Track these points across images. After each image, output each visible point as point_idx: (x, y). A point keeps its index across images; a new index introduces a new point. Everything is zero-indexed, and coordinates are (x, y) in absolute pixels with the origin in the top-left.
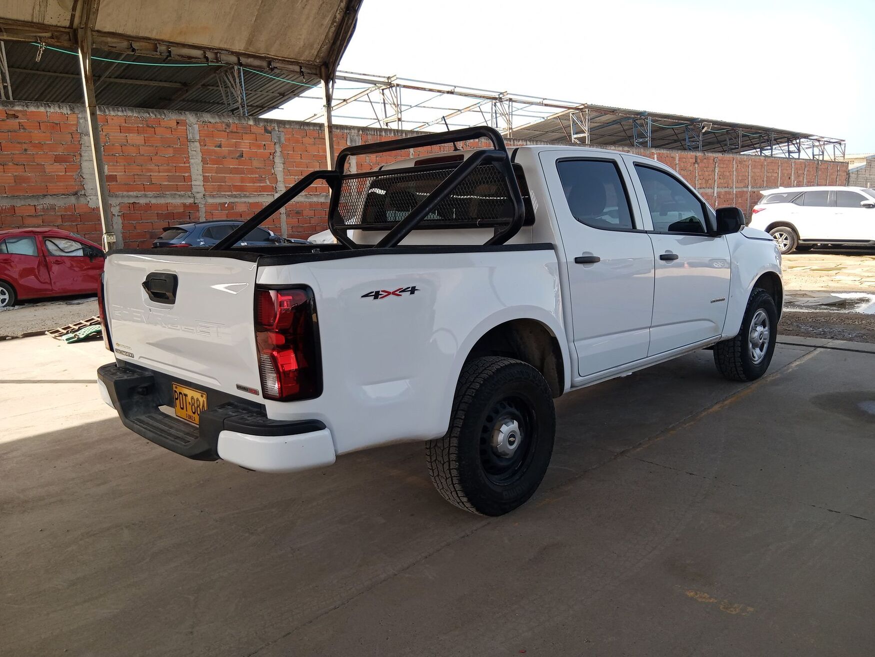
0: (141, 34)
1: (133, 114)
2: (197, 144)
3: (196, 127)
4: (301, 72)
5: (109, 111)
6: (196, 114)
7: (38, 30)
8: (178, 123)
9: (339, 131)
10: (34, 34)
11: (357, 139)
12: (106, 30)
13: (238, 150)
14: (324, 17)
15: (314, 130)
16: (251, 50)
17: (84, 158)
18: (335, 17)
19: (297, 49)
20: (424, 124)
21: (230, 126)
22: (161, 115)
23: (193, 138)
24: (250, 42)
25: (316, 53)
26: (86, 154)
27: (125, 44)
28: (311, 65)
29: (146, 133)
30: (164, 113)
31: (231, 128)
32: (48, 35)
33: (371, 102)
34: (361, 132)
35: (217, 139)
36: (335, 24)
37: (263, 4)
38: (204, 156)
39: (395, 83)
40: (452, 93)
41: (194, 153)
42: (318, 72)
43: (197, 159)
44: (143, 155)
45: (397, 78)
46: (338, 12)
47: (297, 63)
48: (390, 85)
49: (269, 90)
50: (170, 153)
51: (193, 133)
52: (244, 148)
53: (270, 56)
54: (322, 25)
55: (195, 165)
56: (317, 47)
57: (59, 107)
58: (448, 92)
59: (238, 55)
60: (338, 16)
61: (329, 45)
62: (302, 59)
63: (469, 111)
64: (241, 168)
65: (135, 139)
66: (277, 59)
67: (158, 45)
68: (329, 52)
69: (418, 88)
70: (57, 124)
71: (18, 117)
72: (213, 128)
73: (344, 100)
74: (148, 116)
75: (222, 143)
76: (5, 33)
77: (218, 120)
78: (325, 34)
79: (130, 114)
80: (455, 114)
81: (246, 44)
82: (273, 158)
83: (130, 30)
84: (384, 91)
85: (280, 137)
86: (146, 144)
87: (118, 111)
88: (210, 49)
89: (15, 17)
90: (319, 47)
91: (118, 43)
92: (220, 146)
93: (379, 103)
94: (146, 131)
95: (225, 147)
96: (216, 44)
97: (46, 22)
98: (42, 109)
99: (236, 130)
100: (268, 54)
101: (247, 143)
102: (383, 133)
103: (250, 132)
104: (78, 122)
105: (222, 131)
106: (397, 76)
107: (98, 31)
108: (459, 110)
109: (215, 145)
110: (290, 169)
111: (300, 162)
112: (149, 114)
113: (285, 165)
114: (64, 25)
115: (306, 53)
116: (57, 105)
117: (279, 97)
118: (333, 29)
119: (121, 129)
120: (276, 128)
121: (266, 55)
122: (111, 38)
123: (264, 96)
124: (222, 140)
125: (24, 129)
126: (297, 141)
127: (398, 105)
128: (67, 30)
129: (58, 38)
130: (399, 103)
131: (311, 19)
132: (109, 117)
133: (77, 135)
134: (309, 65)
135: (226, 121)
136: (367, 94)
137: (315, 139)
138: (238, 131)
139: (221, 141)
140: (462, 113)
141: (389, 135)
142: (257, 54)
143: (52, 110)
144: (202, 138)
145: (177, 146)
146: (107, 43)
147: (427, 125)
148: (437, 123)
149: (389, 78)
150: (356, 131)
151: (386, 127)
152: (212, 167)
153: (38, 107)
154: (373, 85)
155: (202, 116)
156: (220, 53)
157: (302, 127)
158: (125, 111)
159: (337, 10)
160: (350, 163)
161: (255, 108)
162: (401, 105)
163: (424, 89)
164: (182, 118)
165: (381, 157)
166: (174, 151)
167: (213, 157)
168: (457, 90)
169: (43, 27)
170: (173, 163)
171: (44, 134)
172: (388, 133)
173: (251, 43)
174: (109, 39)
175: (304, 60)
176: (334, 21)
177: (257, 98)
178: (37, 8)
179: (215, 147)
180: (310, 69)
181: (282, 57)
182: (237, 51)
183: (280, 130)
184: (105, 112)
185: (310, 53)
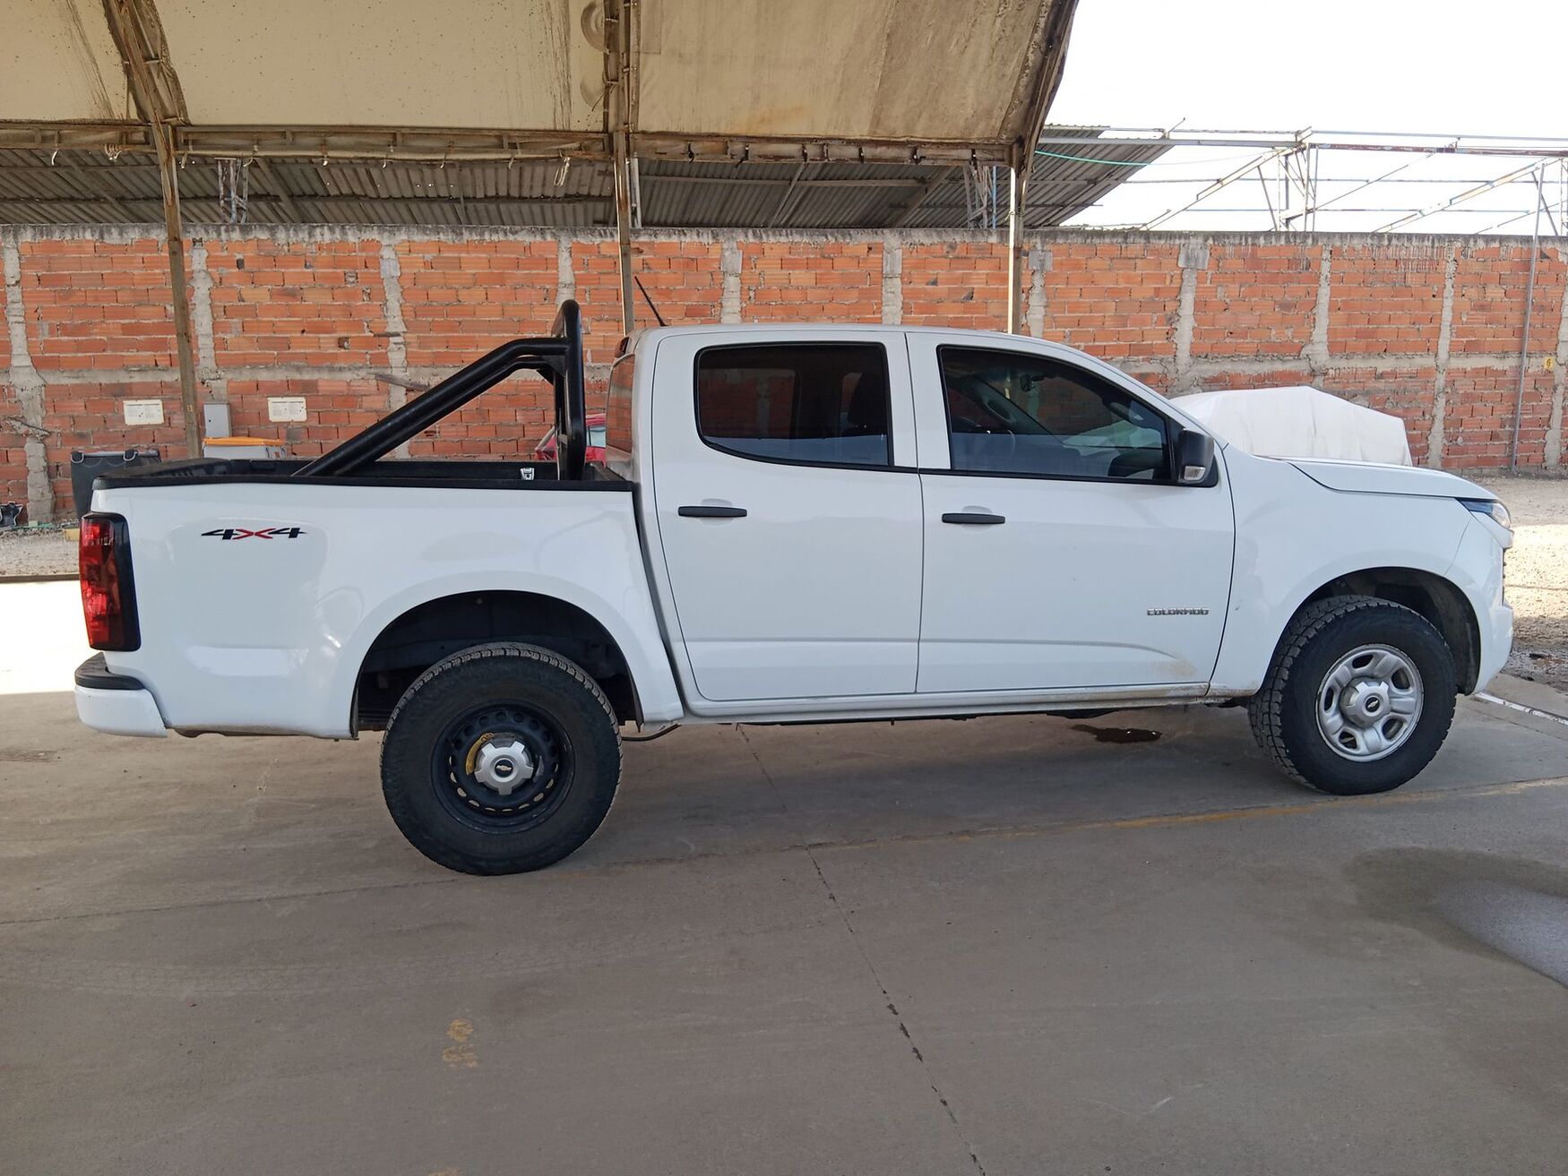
0: (705, 130)
1: (801, 239)
2: (897, 281)
3: (899, 253)
4: (974, 159)
5: (768, 236)
6: (901, 233)
7: (562, 140)
8: (870, 249)
9: (1163, 242)
10: (557, 147)
11: (1200, 255)
12: (654, 129)
13: (965, 288)
14: (1004, 62)
15: (1112, 243)
16: (881, 134)
17: (726, 310)
18: (1026, 59)
19: (961, 123)
20: (1414, 213)
21: (956, 248)
22: (844, 239)
23: (892, 271)
24: (876, 121)
25: (998, 125)
26: (729, 304)
27: (682, 146)
28: (993, 144)
29: (820, 268)
30: (850, 235)
31: (957, 251)
32: (575, 145)
33: (1263, 180)
34: (1210, 242)
35: (931, 272)
36: (1027, 71)
37: (889, 56)
38: (907, 301)
39: (1307, 142)
40: (1450, 150)
41: (892, 295)
42: (1006, 156)
43: (894, 305)
44: (811, 303)
45: (1313, 132)
46: (1031, 50)
47: (966, 145)
48: (1299, 147)
49: (1068, 177)
50: (853, 297)
51: (893, 265)
52: (976, 283)
53: (916, 139)
54: (1003, 75)
55: (889, 315)
56: (999, 115)
57: (698, 235)
58: (1440, 150)
59: (859, 143)
60: (1031, 57)
61: (1022, 109)
62: (974, 137)
63: (1511, 182)
64: (967, 318)
65: (802, 277)
66: (929, 143)
67: (729, 144)
68: (1025, 119)
69: (1365, 148)
70: (692, 259)
71: (642, 252)
72: (926, 252)
73: (1218, 181)
74: (825, 240)
75: (940, 277)
76: (519, 150)
77: (936, 239)
78: (1012, 91)
79: (797, 238)
80: (1481, 189)
81: (871, 124)
82: (1028, 298)
83: (688, 127)
84: (1289, 157)
85: (1044, 260)
86: (818, 285)
87: (781, 235)
88: (811, 140)
89: (533, 126)
90: (1004, 113)
91: (671, 146)
92: (935, 283)
93: (1275, 180)
94: (820, 264)
95: (942, 284)
96: (821, 131)
97: (572, 129)
98: (675, 239)
99: (964, 254)
100: (912, 137)
101: (983, 274)
102: (1262, 241)
103: (989, 256)
104: (722, 255)
105: (942, 257)
106: (1313, 129)
107: (644, 133)
108: (1487, 182)
109: (927, 281)
110: (1055, 315)
111: (1077, 302)
112: (827, 237)
113: (1048, 309)
114: (595, 129)
115: (982, 126)
116: (695, 232)
117: (1087, 186)
118: (1025, 80)
119: (783, 263)
120: (1039, 246)
121: (909, 139)
122: (660, 139)
123: (1059, 188)
124: (940, 271)
125: (649, 268)
126: (1077, 266)
127: (1309, 180)
128: (600, 136)
129: (587, 149)
130: (1312, 177)
131: (981, 68)
132: (765, 246)
133: (718, 275)
134: (987, 145)
135: (949, 240)
136: (1258, 167)
137: (1112, 259)
138: (969, 255)
139: (937, 274)
140: (1493, 187)
141: (1274, 243)
142: (892, 140)
143: (688, 240)
144: (907, 271)
145: (864, 286)
146: (656, 149)
147: (1419, 215)
148: (1443, 210)
149: (1298, 133)
150: (1200, 240)
151: (1283, 229)
152: (917, 318)
153: (670, 236)
154: (1271, 149)
155: (910, 235)
156: (828, 145)
157: (1089, 241)
158: (791, 234)
159: (1029, 47)
160: (1180, 301)
161: (1050, 208)
162: (1316, 180)
163: (1382, 148)
164: (878, 239)
165: (1250, 286)
166: (859, 293)
167: (921, 301)
168: (1463, 143)
169: (568, 135)
170: (856, 313)
171: (674, 276)
172: (1273, 240)
173: (878, 123)
174: (659, 143)
175: (979, 139)
176: (1025, 67)
177: (1048, 192)
178: (559, 109)
179: (927, 284)
180: (991, 152)
181: (938, 139)
182: (858, 138)
183: (1045, 248)
184: (761, 237)
185: (987, 125)
